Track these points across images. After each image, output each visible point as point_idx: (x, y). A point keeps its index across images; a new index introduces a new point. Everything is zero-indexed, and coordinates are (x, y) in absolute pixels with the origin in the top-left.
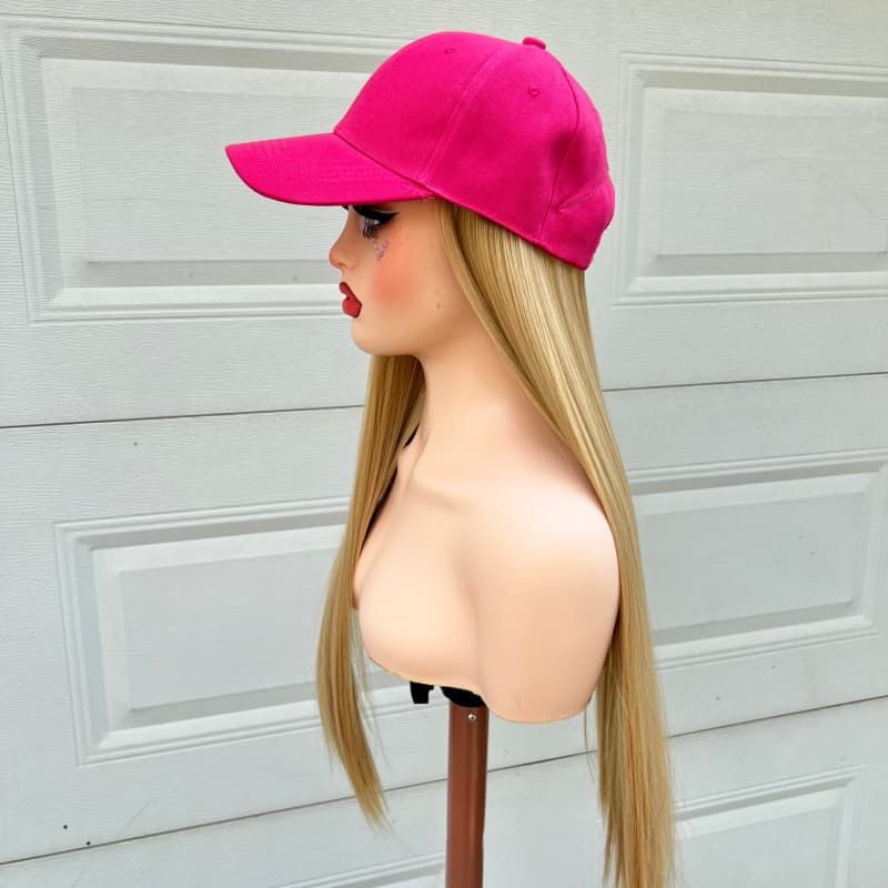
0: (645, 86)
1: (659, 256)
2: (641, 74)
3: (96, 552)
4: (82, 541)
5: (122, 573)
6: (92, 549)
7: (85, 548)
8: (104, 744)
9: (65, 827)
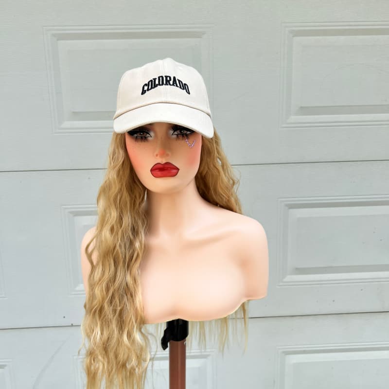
0: (293, 36)
1: (301, 107)
2: (292, 32)
4: (71, 213)
6: (75, 216)
8: (77, 288)
9: (64, 317)
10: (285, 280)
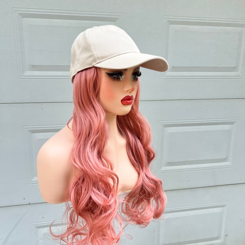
0: (170, 24)
1: (173, 67)
2: (169, 21)
3: (33, 134)
4: (30, 131)
5: (39, 139)
6: (32, 133)
7: (30, 133)
8: (34, 180)
9: (24, 199)
10: (162, 170)
